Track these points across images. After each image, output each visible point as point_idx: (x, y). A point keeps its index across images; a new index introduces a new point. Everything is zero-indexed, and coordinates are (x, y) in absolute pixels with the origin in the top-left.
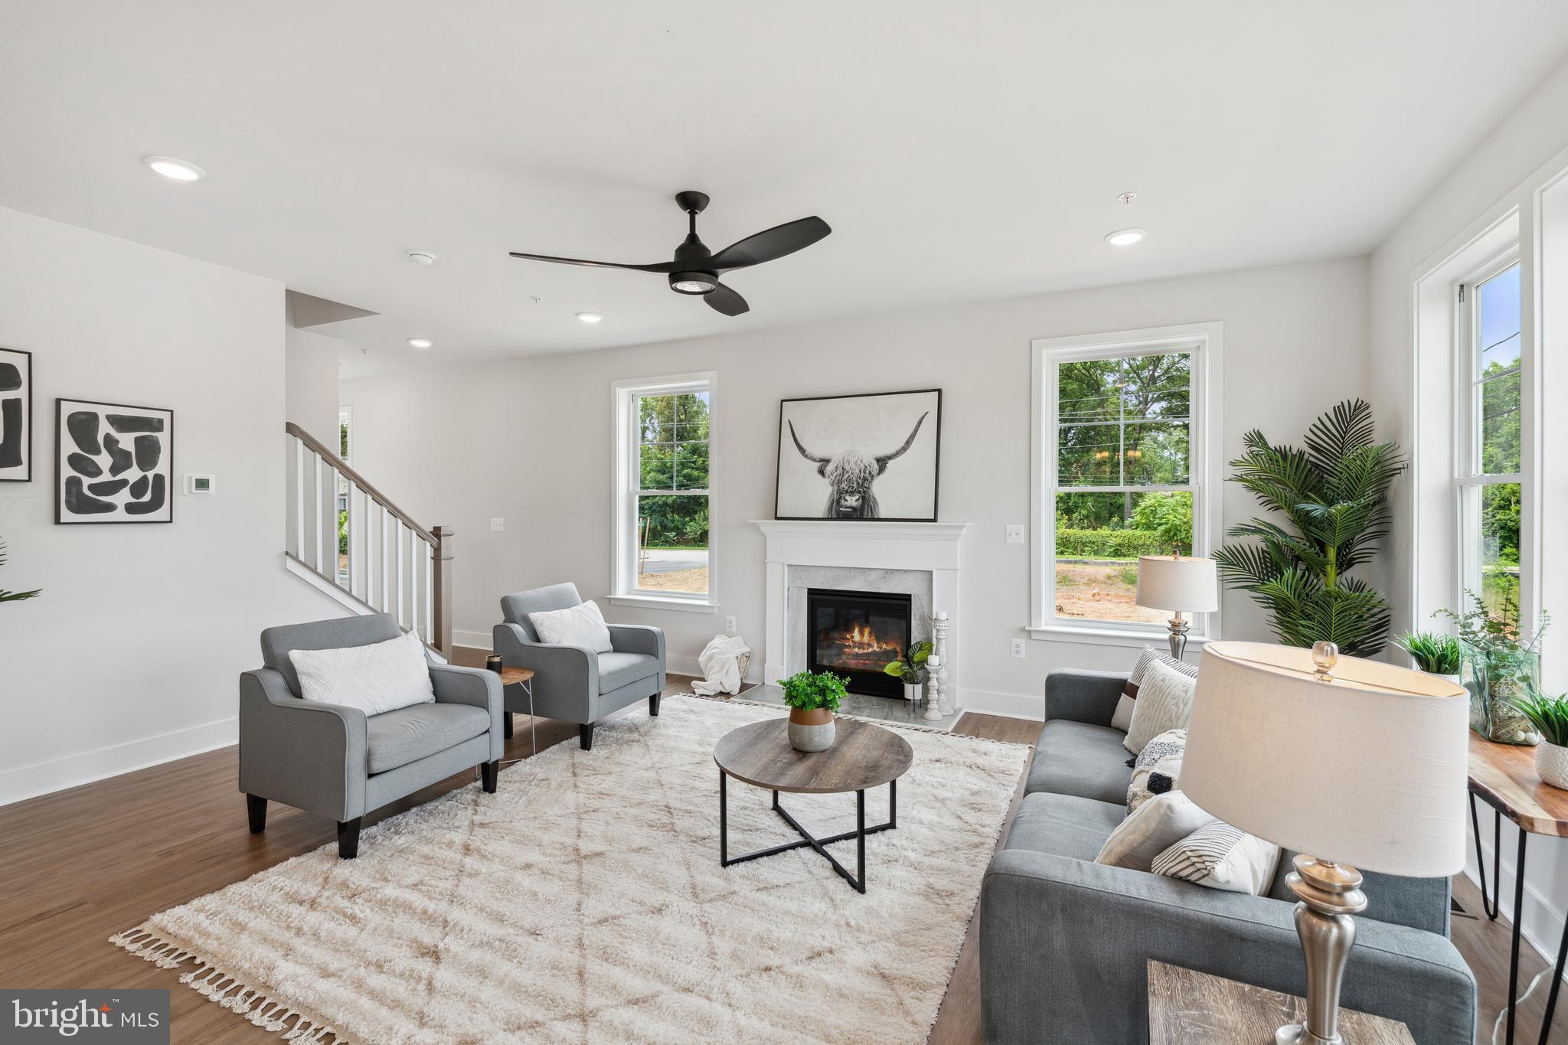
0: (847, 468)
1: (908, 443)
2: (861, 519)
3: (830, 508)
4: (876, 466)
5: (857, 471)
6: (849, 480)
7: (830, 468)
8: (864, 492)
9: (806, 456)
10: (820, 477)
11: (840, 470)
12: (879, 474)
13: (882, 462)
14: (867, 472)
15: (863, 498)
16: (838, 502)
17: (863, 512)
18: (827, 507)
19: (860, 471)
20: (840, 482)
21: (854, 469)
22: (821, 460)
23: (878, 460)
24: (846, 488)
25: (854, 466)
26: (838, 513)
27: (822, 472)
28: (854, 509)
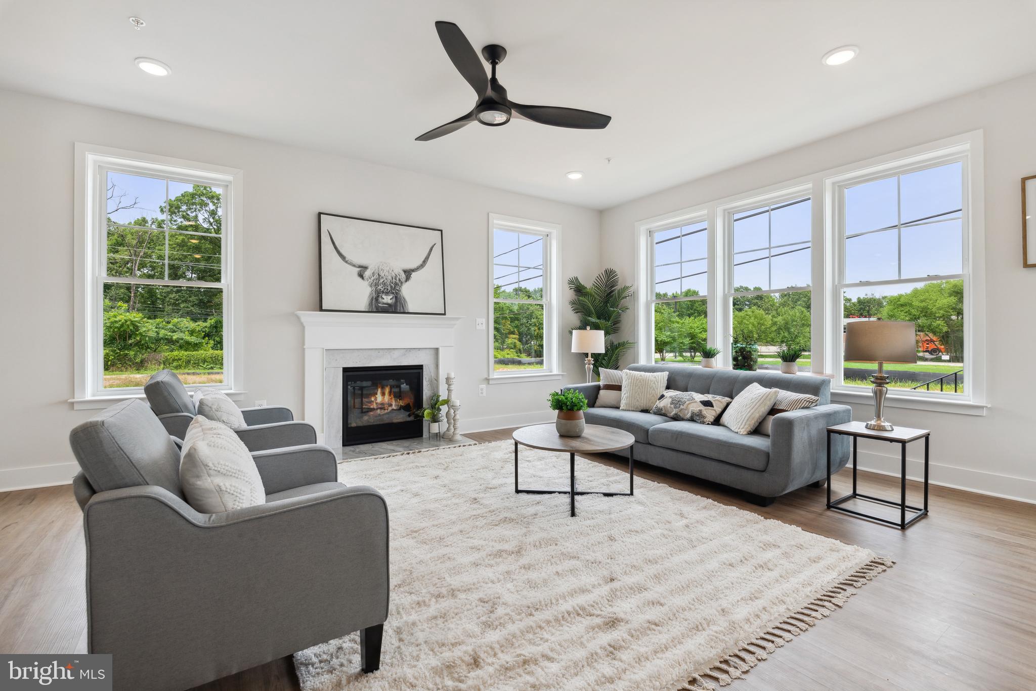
0: (382, 275)
1: (425, 262)
2: (395, 312)
3: (371, 304)
4: (403, 276)
5: (390, 278)
6: (384, 284)
7: (367, 274)
8: (397, 293)
9: (346, 262)
10: (360, 279)
11: (376, 276)
12: (406, 281)
13: (408, 273)
14: (398, 279)
15: (396, 297)
16: (377, 299)
17: (397, 308)
18: (368, 304)
19: (393, 278)
20: (377, 285)
21: (387, 276)
22: (360, 267)
23: (405, 271)
24: (382, 289)
25: (387, 274)
26: (376, 307)
27: (361, 276)
28: (390, 305)
